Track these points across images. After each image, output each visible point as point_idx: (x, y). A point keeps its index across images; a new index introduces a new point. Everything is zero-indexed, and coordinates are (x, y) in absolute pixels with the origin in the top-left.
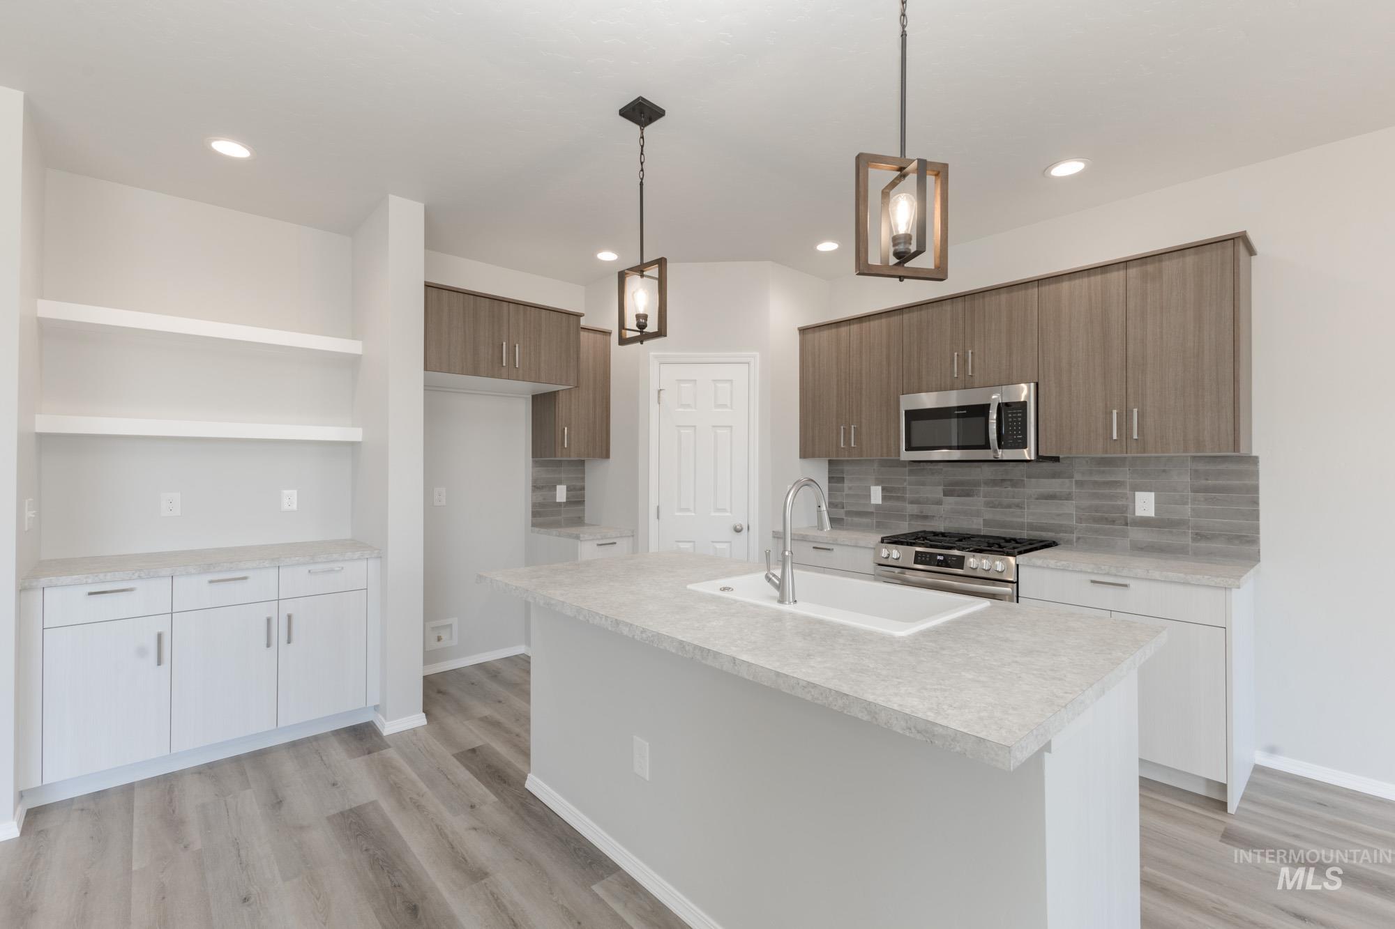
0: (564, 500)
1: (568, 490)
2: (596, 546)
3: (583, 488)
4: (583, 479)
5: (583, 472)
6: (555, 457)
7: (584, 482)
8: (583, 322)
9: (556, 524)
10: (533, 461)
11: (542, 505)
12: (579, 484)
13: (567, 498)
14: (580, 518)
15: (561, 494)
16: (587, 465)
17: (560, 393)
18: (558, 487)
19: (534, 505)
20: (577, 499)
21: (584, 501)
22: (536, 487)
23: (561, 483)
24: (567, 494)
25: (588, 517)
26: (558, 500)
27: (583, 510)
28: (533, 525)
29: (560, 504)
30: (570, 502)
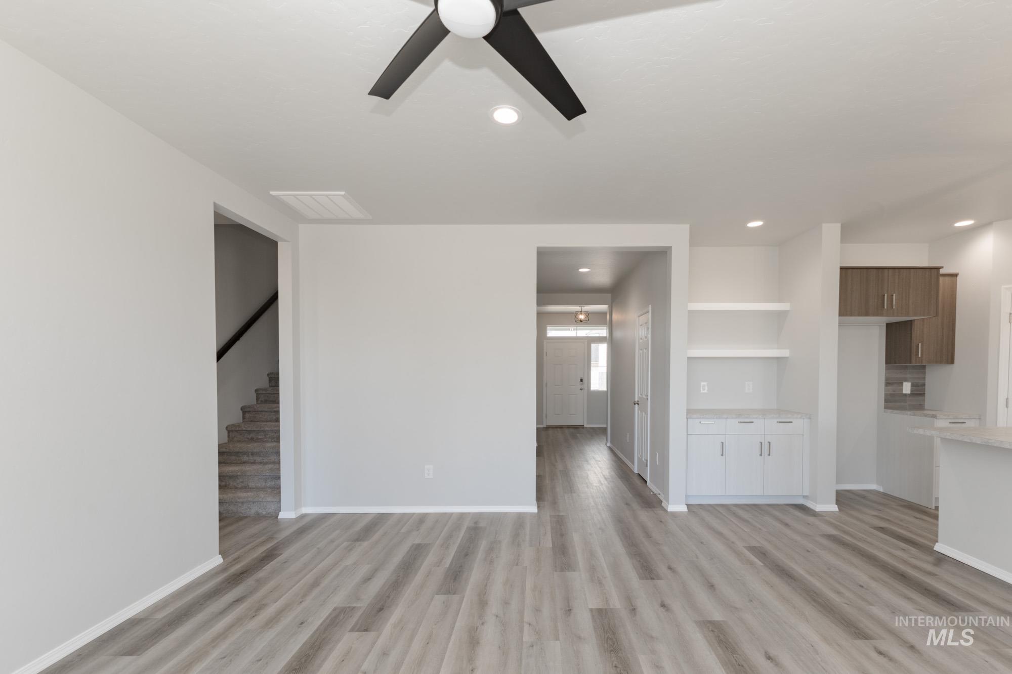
0: (909, 392)
1: (912, 385)
2: (948, 423)
3: (924, 385)
4: (924, 378)
5: (925, 373)
6: (911, 363)
7: (925, 380)
8: (942, 271)
9: (902, 408)
10: (886, 367)
11: (892, 395)
12: (921, 382)
13: (911, 391)
14: (920, 405)
15: (907, 388)
16: (927, 369)
17: (916, 321)
18: (905, 384)
19: (886, 395)
20: (919, 392)
21: (924, 394)
22: (888, 383)
23: (906, 381)
24: (911, 389)
25: (927, 404)
26: (904, 392)
27: (924, 400)
28: (886, 408)
29: (906, 395)
30: (913, 394)
